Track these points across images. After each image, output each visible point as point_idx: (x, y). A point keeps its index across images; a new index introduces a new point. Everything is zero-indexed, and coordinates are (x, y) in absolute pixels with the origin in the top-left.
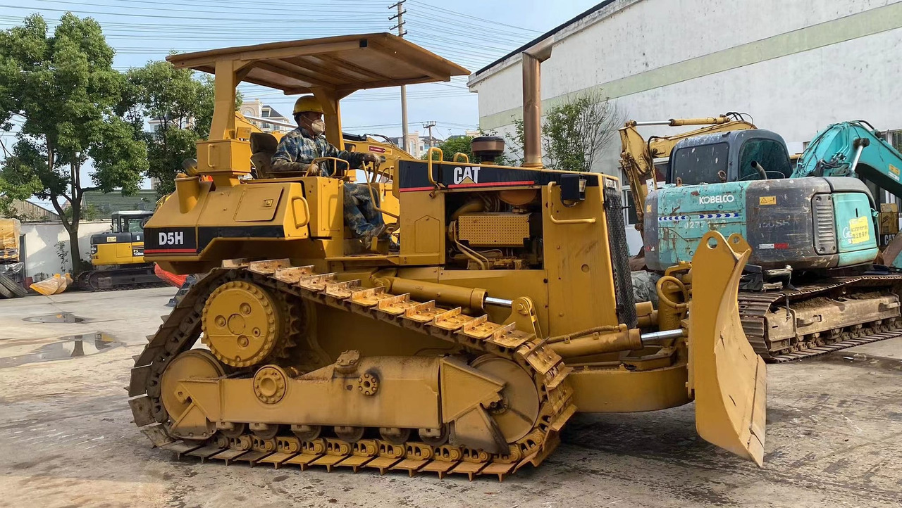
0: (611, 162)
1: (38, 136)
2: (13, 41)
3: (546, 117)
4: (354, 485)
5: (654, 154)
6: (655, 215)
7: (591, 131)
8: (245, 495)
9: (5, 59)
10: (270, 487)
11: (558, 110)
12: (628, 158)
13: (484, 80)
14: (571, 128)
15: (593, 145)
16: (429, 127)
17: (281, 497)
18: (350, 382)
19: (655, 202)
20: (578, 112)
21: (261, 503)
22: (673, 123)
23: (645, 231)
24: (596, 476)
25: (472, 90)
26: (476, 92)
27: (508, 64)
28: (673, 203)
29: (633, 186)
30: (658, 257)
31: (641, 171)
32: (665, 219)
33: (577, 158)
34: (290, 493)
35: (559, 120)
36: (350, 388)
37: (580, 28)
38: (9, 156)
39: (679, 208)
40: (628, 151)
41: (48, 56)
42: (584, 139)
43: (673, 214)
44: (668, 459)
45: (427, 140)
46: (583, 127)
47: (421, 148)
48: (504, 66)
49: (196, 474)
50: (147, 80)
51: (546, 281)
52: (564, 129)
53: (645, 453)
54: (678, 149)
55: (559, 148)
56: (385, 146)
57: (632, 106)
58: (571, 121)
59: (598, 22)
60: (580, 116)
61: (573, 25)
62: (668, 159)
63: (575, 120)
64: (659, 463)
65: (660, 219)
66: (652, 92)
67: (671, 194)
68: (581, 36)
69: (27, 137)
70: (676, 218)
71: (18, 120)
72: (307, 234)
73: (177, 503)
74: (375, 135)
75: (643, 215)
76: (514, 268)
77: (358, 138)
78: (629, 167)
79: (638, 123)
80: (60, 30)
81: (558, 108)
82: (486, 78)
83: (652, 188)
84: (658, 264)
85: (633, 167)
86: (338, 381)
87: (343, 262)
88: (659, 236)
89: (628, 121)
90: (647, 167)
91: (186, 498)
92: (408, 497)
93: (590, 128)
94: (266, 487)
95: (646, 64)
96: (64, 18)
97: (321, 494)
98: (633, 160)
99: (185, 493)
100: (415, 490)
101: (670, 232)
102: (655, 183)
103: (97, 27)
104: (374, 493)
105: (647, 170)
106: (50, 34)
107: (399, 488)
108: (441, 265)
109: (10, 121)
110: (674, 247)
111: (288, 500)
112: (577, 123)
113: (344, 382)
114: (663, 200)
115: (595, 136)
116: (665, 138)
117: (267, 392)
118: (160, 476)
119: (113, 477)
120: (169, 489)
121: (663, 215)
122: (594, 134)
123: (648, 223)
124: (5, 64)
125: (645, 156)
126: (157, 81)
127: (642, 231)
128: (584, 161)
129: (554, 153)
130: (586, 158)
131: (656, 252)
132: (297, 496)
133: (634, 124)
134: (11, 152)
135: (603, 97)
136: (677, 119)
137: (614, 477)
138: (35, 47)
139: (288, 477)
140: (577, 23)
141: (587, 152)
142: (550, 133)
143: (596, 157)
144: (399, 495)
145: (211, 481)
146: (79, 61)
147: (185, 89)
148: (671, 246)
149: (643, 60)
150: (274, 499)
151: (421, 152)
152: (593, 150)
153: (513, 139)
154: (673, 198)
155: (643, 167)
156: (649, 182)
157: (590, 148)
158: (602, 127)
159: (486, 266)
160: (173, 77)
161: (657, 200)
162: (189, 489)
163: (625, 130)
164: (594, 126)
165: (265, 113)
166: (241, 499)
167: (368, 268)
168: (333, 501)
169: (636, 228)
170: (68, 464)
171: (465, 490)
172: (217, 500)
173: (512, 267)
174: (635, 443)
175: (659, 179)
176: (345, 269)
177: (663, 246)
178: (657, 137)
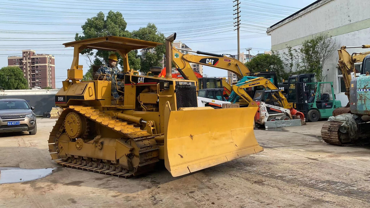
0: (333, 64)
1: (101, 57)
2: (93, 22)
3: (302, 45)
4: (221, 198)
5: (355, 61)
6: (355, 88)
7: (323, 51)
8: (179, 197)
9: (90, 28)
10: (188, 195)
11: (308, 42)
12: (342, 63)
13: (274, 30)
14: (314, 49)
15: (324, 57)
16: (249, 50)
17: (192, 200)
18: (97, 145)
19: (355, 82)
20: (317, 43)
21: (185, 201)
22: (364, 47)
23: (350, 96)
24: (328, 204)
25: (269, 34)
26: (270, 35)
27: (285, 23)
28: (365, 83)
29: (344, 75)
30: (357, 108)
31: (348, 68)
32: (360, 90)
33: (317, 62)
34: (196, 198)
35: (308, 46)
36: (96, 147)
37: (318, 6)
38: (92, 64)
39: (367, 85)
40: (342, 59)
41: (105, 27)
42: (320, 54)
43: (365, 88)
44: (363, 199)
45: (248, 56)
46: (319, 49)
47: (245, 59)
48: (283, 24)
49: (160, 187)
50: (140, 35)
51: (159, 116)
52: (311, 50)
53: (352, 196)
54: (367, 59)
55: (308, 58)
56: (231, 59)
57: (342, 40)
58: (314, 47)
59: (327, 3)
60: (318, 44)
61: (315, 5)
62: (362, 63)
63: (316, 46)
64: (359, 201)
65: (358, 90)
66: (353, 33)
67: (364, 79)
68: (319, 9)
69: (98, 57)
70: (366, 90)
71: (95, 51)
72: (95, 98)
73: (153, 198)
74: (227, 54)
75: (349, 88)
76: (153, 111)
77: (220, 56)
78: (343, 67)
79: (347, 47)
80: (108, 17)
81: (308, 41)
82: (275, 29)
83: (354, 76)
84: (356, 110)
85: (344, 67)
86: (94, 144)
87: (107, 108)
88: (357, 98)
89: (342, 46)
90: (351, 67)
91: (156, 196)
92: (244, 205)
93: (323, 49)
94: (187, 195)
95: (350, 21)
96: (109, 13)
97: (208, 200)
98: (345, 63)
99: (156, 195)
100: (247, 202)
101: (363, 96)
102: (355, 74)
103: (121, 15)
104: (230, 202)
105: (351, 68)
106: (105, 19)
107: (240, 201)
108: (133, 109)
109: (92, 52)
110: (365, 103)
111: (195, 201)
112: (317, 47)
113: (95, 145)
114: (360, 82)
115: (325, 53)
116: (360, 54)
117: (78, 146)
118: (146, 187)
119: (130, 186)
120: (150, 192)
121: (359, 88)
122: (324, 52)
123: (351, 92)
124: (90, 30)
125: (350, 61)
126: (143, 35)
127: (349, 95)
128: (320, 64)
129: (306, 61)
130: (321, 63)
131: (356, 105)
132: (199, 200)
133: (345, 48)
134: (93, 63)
135: (329, 36)
136: (366, 45)
137: (337, 205)
138: (101, 24)
139: (195, 192)
140: (317, 4)
141: (321, 60)
142: (304, 52)
143: (326, 62)
144: (240, 204)
145: (165, 191)
146: (116, 28)
147: (153, 38)
148: (363, 103)
149: (348, 19)
150: (190, 200)
151: (245, 61)
152: (324, 59)
153: (287, 55)
154: (365, 81)
155: (349, 67)
156: (352, 73)
157: (323, 58)
158: (328, 49)
159: (146, 110)
160: (149, 33)
161: (356, 82)
162: (157, 193)
163: (340, 50)
164: (325, 49)
165: (183, 47)
166: (177, 199)
167: (111, 110)
168: (213, 203)
169: (346, 94)
170: (114, 179)
171: (268, 204)
172: (168, 199)
173: (152, 111)
174: (346, 191)
175: (357, 72)
176: (108, 110)
177: (359, 102)
178: (356, 53)
